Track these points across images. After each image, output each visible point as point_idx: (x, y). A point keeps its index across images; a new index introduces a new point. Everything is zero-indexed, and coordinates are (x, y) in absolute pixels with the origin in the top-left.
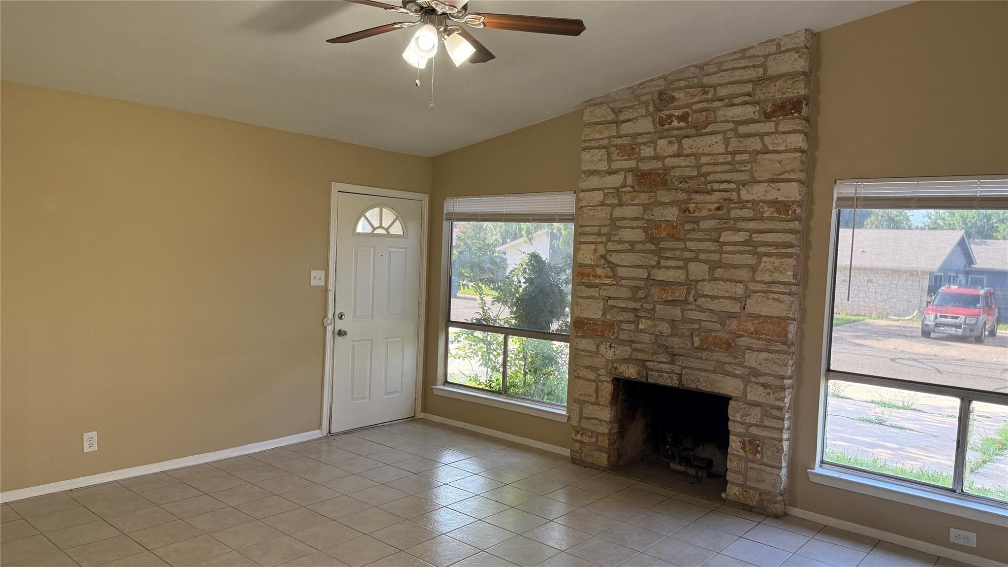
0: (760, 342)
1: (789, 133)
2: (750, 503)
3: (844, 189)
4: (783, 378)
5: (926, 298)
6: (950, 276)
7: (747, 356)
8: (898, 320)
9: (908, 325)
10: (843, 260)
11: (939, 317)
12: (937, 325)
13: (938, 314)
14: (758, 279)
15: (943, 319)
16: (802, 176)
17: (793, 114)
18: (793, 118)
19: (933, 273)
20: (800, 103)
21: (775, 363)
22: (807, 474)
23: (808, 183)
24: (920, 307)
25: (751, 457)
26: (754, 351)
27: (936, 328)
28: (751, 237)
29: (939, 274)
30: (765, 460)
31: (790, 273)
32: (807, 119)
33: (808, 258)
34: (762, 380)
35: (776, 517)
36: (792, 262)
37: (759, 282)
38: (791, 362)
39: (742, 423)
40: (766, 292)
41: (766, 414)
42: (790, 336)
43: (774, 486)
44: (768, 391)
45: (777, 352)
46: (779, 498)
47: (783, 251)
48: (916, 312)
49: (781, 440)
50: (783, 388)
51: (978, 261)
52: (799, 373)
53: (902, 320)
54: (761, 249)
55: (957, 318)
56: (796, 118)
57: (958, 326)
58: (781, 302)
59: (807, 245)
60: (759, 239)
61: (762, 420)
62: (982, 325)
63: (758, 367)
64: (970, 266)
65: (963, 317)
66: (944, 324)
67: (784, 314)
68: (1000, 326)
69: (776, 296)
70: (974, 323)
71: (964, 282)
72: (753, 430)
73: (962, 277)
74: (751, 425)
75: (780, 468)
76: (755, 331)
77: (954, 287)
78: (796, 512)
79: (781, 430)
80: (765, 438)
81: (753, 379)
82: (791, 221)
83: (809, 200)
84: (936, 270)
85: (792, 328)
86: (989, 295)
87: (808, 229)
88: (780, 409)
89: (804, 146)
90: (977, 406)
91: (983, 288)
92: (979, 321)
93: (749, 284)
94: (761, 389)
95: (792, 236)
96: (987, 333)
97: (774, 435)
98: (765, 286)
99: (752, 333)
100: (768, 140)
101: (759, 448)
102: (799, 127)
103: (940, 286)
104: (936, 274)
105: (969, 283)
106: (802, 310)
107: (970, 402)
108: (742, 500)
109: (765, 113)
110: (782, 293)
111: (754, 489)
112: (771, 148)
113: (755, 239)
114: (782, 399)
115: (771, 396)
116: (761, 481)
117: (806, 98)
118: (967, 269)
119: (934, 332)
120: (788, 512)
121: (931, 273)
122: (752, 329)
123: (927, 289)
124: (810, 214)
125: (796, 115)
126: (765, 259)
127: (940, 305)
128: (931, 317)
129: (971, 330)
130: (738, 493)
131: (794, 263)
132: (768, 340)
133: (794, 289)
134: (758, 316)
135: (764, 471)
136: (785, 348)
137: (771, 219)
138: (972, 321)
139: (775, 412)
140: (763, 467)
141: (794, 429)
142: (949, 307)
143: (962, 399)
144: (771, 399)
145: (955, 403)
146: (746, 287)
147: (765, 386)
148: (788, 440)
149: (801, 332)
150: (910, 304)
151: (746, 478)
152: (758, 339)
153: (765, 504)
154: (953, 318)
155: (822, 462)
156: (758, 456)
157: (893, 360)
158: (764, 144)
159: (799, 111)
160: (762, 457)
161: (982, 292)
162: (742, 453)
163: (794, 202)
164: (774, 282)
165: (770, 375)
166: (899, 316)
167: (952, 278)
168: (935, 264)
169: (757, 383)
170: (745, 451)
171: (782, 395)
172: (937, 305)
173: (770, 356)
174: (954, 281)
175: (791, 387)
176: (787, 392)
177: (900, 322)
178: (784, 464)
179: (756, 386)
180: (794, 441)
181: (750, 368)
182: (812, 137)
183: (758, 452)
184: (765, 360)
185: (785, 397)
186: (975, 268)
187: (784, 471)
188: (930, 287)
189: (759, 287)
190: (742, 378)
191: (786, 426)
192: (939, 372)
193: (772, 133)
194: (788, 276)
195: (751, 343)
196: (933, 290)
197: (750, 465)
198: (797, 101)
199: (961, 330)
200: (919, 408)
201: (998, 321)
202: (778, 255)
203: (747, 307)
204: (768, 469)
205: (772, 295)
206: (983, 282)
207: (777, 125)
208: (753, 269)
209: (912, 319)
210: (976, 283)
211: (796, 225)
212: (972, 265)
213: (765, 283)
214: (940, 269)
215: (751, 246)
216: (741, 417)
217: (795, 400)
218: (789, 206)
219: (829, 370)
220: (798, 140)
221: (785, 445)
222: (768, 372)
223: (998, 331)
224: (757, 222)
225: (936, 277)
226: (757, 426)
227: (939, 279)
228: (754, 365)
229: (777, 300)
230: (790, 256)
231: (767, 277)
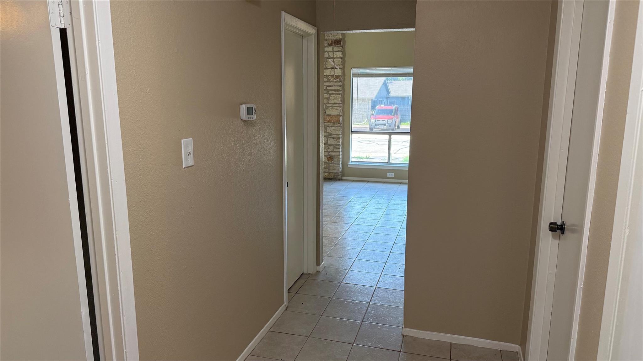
0: (331, 124)
1: (337, 51)
2: (331, 177)
3: (355, 71)
4: (339, 135)
5: (370, 112)
6: (380, 101)
7: (327, 129)
8: (359, 124)
9: (363, 127)
10: (355, 96)
11: (376, 121)
12: (376, 125)
13: (376, 119)
14: (330, 102)
15: (378, 122)
16: (341, 67)
17: (338, 45)
18: (338, 46)
19: (373, 99)
20: (340, 41)
21: (336, 130)
22: (347, 165)
23: (343, 69)
24: (368, 117)
25: (330, 162)
26: (330, 127)
27: (375, 126)
28: (326, 88)
29: (375, 100)
30: (335, 163)
31: (340, 100)
32: (342, 47)
33: (344, 94)
34: (332, 136)
35: (340, 180)
36: (340, 96)
37: (330, 103)
38: (341, 129)
39: (327, 152)
40: (332, 107)
41: (334, 148)
42: (341, 121)
43: (338, 170)
44: (335, 140)
45: (337, 126)
46: (340, 174)
47: (337, 92)
48: (366, 119)
49: (339, 155)
50: (339, 138)
51: (392, 92)
52: (343, 134)
53: (360, 124)
54: (330, 92)
55: (384, 121)
56: (339, 46)
57: (385, 125)
58: (337, 110)
59: (344, 90)
60: (329, 89)
61: (333, 150)
62: (394, 123)
63: (331, 132)
64: (388, 95)
65: (387, 120)
66: (378, 124)
67: (338, 114)
68: (402, 123)
69: (336, 108)
70: (391, 122)
71: (386, 103)
72: (331, 154)
73: (385, 101)
74: (330, 152)
75: (340, 164)
76: (330, 120)
77: (382, 106)
78: (344, 178)
79: (339, 152)
80: (335, 155)
81: (330, 137)
82: (339, 82)
83: (344, 75)
84: (374, 98)
85: (341, 118)
86: (397, 109)
87: (344, 85)
88: (339, 145)
89: (341, 56)
90: (393, 136)
91: (394, 105)
92: (393, 122)
93: (327, 104)
94: (332, 139)
95: (340, 87)
96: (396, 127)
97: (337, 154)
98: (332, 105)
99: (329, 121)
100: (330, 54)
101: (333, 159)
102: (340, 50)
103: (376, 106)
104: (374, 100)
105: (388, 103)
106: (343, 112)
107: (391, 136)
108: (328, 177)
109: (329, 44)
110: (338, 107)
111: (332, 172)
112: (331, 57)
113: (328, 89)
114: (339, 142)
115: (336, 141)
116: (334, 170)
117: (341, 39)
118: (387, 96)
119: (375, 128)
120: (342, 179)
121: (372, 100)
122: (329, 120)
123: (370, 108)
124: (344, 79)
125: (339, 45)
126: (331, 95)
127: (377, 115)
128: (373, 121)
129: (390, 126)
130: (327, 175)
131: (341, 96)
132: (334, 123)
133: (341, 105)
134: (330, 115)
135: (335, 166)
136: (339, 125)
137: (333, 81)
138: (390, 121)
139: (337, 147)
140: (335, 165)
141: (343, 152)
142: (380, 116)
143: (389, 135)
144: (336, 143)
145: (387, 136)
146: (326, 105)
147: (333, 138)
148: (341, 155)
149: (343, 120)
150: (363, 116)
151: (329, 170)
152: (331, 123)
153: (336, 176)
154: (382, 121)
155: (351, 161)
156: (333, 161)
157: (359, 142)
158: (329, 55)
159: (340, 44)
160: (334, 162)
161: (394, 107)
162: (328, 162)
163: (340, 76)
164: (335, 103)
165: (335, 134)
166: (359, 123)
167: (381, 101)
168: (373, 96)
169: (331, 138)
170: (328, 161)
171: (339, 140)
172: (375, 115)
173: (335, 128)
174: (382, 103)
175: (341, 138)
176: (341, 139)
177: (360, 125)
178: (341, 163)
179: (331, 139)
180: (343, 155)
181: (329, 133)
182: (343, 52)
183: (332, 160)
184: (333, 129)
185: (340, 141)
186: (391, 96)
187: (341, 165)
188: (372, 106)
189: (330, 105)
190: (326, 137)
191: (341, 150)
192: (378, 145)
193: (331, 51)
194: (339, 101)
195: (329, 124)
196: (373, 107)
197: (330, 165)
198: (339, 40)
199: (386, 126)
200: (372, 158)
201: (401, 121)
202: (336, 94)
203: (327, 112)
204: (336, 165)
205: (334, 108)
206: (394, 103)
207: (333, 48)
208: (328, 99)
209: (364, 123)
210: (392, 103)
211: (340, 83)
212: (389, 95)
213: (332, 104)
214: (376, 98)
215: (327, 91)
216: (327, 150)
217: (343, 142)
218: (338, 77)
219: (352, 131)
220: (340, 54)
221: (341, 156)
222: (334, 133)
223: (401, 126)
224: (328, 83)
225: (374, 101)
226: (332, 152)
227: (375, 102)
228: (330, 132)
229: (336, 109)
230: (339, 94)
231: (332, 102)
